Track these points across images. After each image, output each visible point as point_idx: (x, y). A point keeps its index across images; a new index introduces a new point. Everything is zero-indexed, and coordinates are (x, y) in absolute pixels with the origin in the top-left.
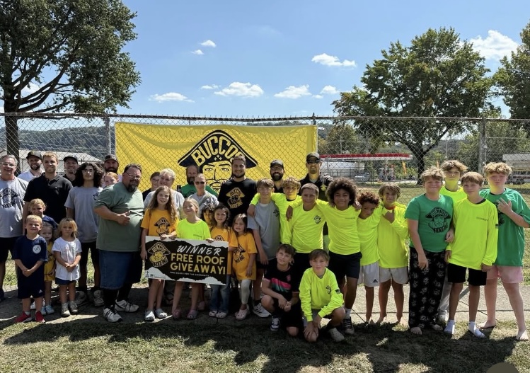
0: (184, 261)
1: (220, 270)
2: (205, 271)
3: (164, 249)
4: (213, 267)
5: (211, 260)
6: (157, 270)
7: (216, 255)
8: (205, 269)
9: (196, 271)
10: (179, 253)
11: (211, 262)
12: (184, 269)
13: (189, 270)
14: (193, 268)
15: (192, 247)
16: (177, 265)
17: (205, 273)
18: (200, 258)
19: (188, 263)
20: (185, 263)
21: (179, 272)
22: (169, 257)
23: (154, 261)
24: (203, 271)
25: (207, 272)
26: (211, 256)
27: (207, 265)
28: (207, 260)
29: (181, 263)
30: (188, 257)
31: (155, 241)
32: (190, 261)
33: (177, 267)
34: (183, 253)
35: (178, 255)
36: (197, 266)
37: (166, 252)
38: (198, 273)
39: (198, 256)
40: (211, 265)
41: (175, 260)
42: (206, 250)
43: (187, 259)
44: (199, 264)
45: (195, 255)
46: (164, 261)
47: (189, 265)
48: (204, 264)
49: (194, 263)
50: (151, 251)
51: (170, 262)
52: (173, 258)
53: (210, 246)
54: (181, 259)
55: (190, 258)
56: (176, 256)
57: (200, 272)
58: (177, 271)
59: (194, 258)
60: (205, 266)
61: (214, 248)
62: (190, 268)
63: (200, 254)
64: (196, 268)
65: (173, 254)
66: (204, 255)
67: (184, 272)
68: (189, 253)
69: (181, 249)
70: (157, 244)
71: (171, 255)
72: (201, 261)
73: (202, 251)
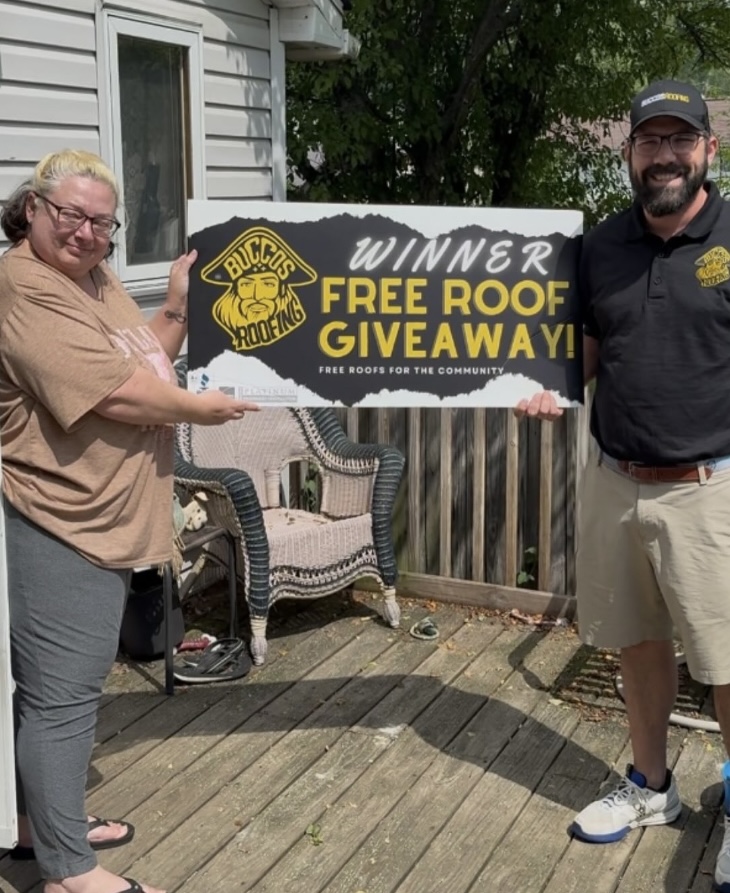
0: (386, 309)
1: (552, 342)
2: (483, 349)
3: (287, 260)
4: (522, 331)
5: (510, 298)
6: (254, 363)
7: (533, 274)
8: (483, 340)
9: (444, 353)
10: (361, 273)
11: (509, 308)
12: (387, 349)
13: (410, 353)
14: (427, 339)
15: (422, 241)
16: (353, 330)
17: (483, 359)
18: (457, 293)
19: (404, 318)
20: (387, 321)
21: (364, 362)
22: (311, 296)
23: (237, 321)
24: (474, 352)
25: (493, 352)
26: (510, 278)
27: (492, 321)
28: (492, 297)
29: (371, 319)
30: (400, 291)
31: (238, 225)
32: (411, 309)
33: (348, 341)
34: (377, 275)
35: (354, 282)
36: (445, 329)
37: (297, 275)
38: (454, 363)
39: (449, 285)
40: (510, 319)
41: (339, 310)
42: (485, 255)
43: (400, 300)
44: (456, 320)
45: (437, 277)
46: (285, 318)
47: (410, 327)
48: (476, 318)
49: (434, 318)
50: (221, 270)
51: (317, 320)
52: (328, 298)
53: (505, 235)
54: (368, 302)
55: (412, 296)
56: (342, 290)
57: (463, 359)
58: (353, 358)
59: (432, 295)
60: (483, 328)
61: (520, 240)
62: (411, 340)
63: (457, 274)
64: (444, 340)
65: (328, 282)
66: (476, 275)
67: (387, 363)
68: (405, 273)
69: (367, 254)
70: (248, 239)
71: (318, 286)
72: (463, 303)
73: (467, 254)
